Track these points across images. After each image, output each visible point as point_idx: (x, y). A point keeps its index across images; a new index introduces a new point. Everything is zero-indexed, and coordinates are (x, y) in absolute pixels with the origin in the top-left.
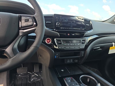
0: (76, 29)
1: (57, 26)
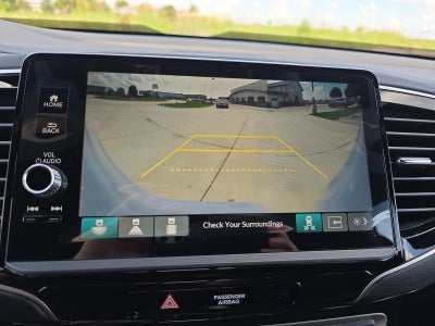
1: (32, 209)
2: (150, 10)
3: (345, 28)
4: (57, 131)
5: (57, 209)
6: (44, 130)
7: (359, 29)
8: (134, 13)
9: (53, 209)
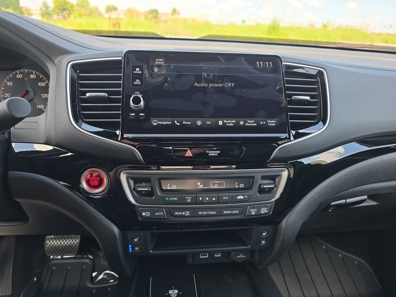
0: (230, 122)
1: (132, 114)
2: (138, 14)
3: (311, 25)
4: (140, 83)
5: (142, 114)
6: (135, 83)
7: (325, 26)
8: (123, 17)
9: (140, 114)
